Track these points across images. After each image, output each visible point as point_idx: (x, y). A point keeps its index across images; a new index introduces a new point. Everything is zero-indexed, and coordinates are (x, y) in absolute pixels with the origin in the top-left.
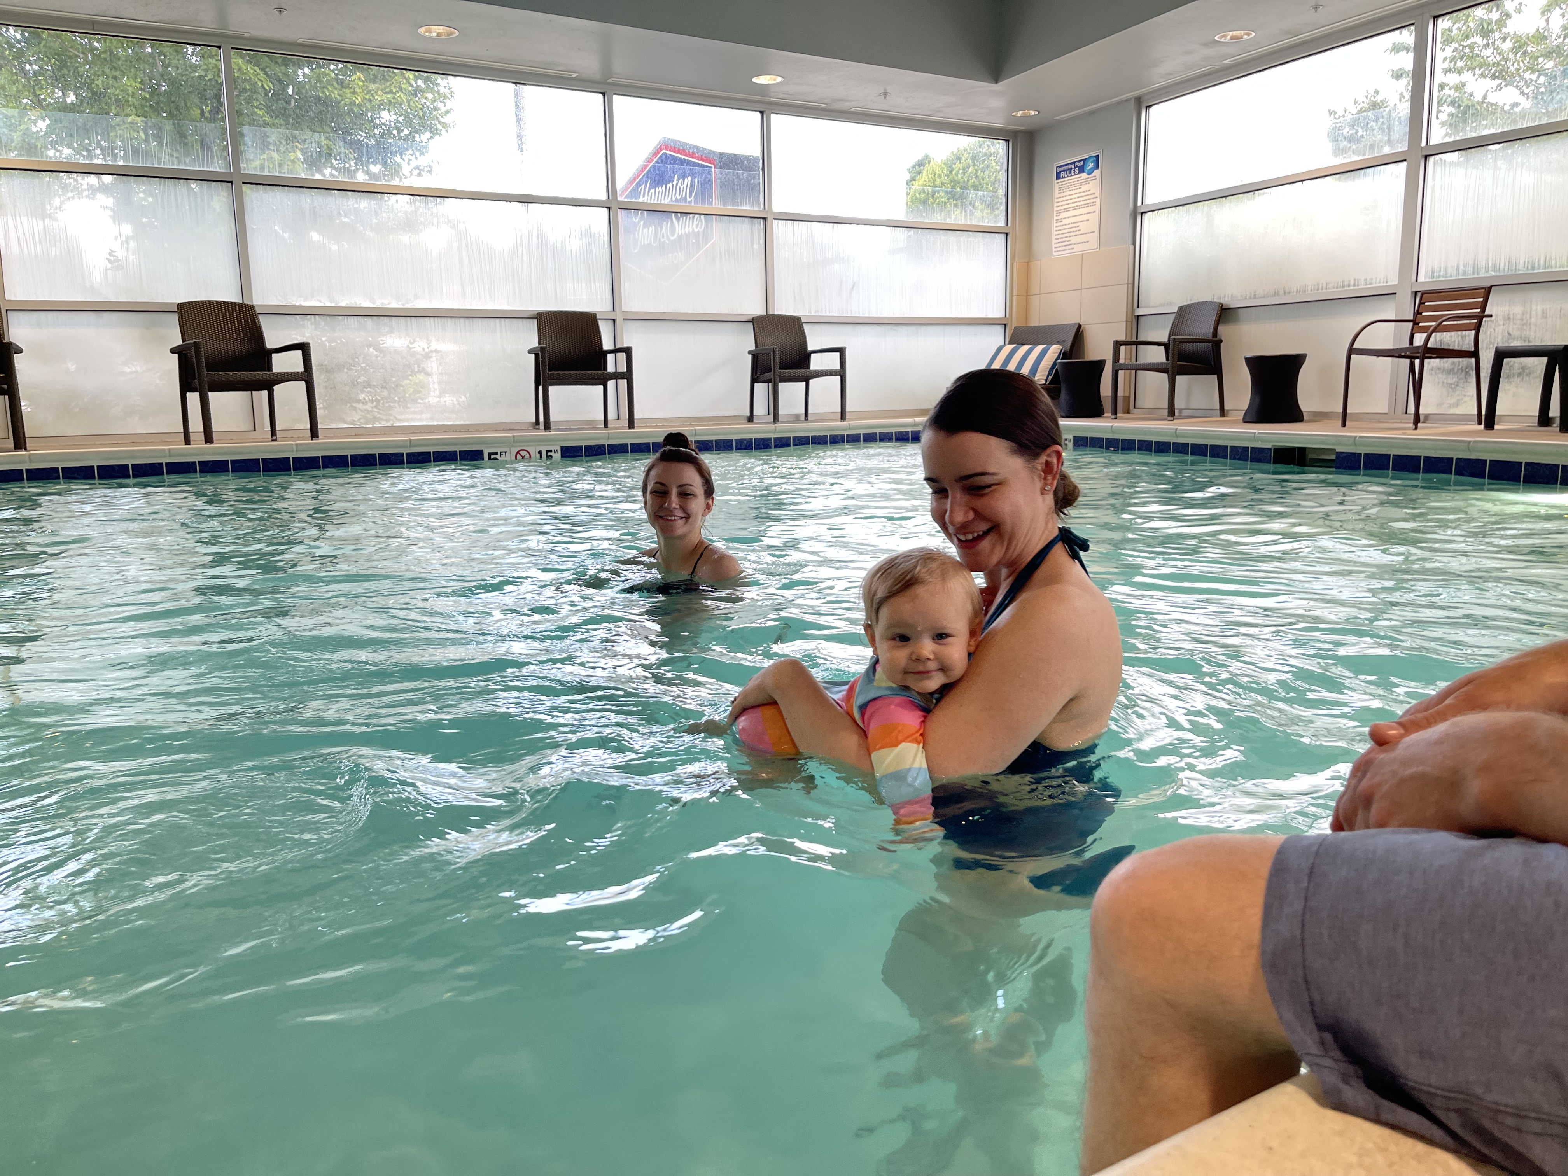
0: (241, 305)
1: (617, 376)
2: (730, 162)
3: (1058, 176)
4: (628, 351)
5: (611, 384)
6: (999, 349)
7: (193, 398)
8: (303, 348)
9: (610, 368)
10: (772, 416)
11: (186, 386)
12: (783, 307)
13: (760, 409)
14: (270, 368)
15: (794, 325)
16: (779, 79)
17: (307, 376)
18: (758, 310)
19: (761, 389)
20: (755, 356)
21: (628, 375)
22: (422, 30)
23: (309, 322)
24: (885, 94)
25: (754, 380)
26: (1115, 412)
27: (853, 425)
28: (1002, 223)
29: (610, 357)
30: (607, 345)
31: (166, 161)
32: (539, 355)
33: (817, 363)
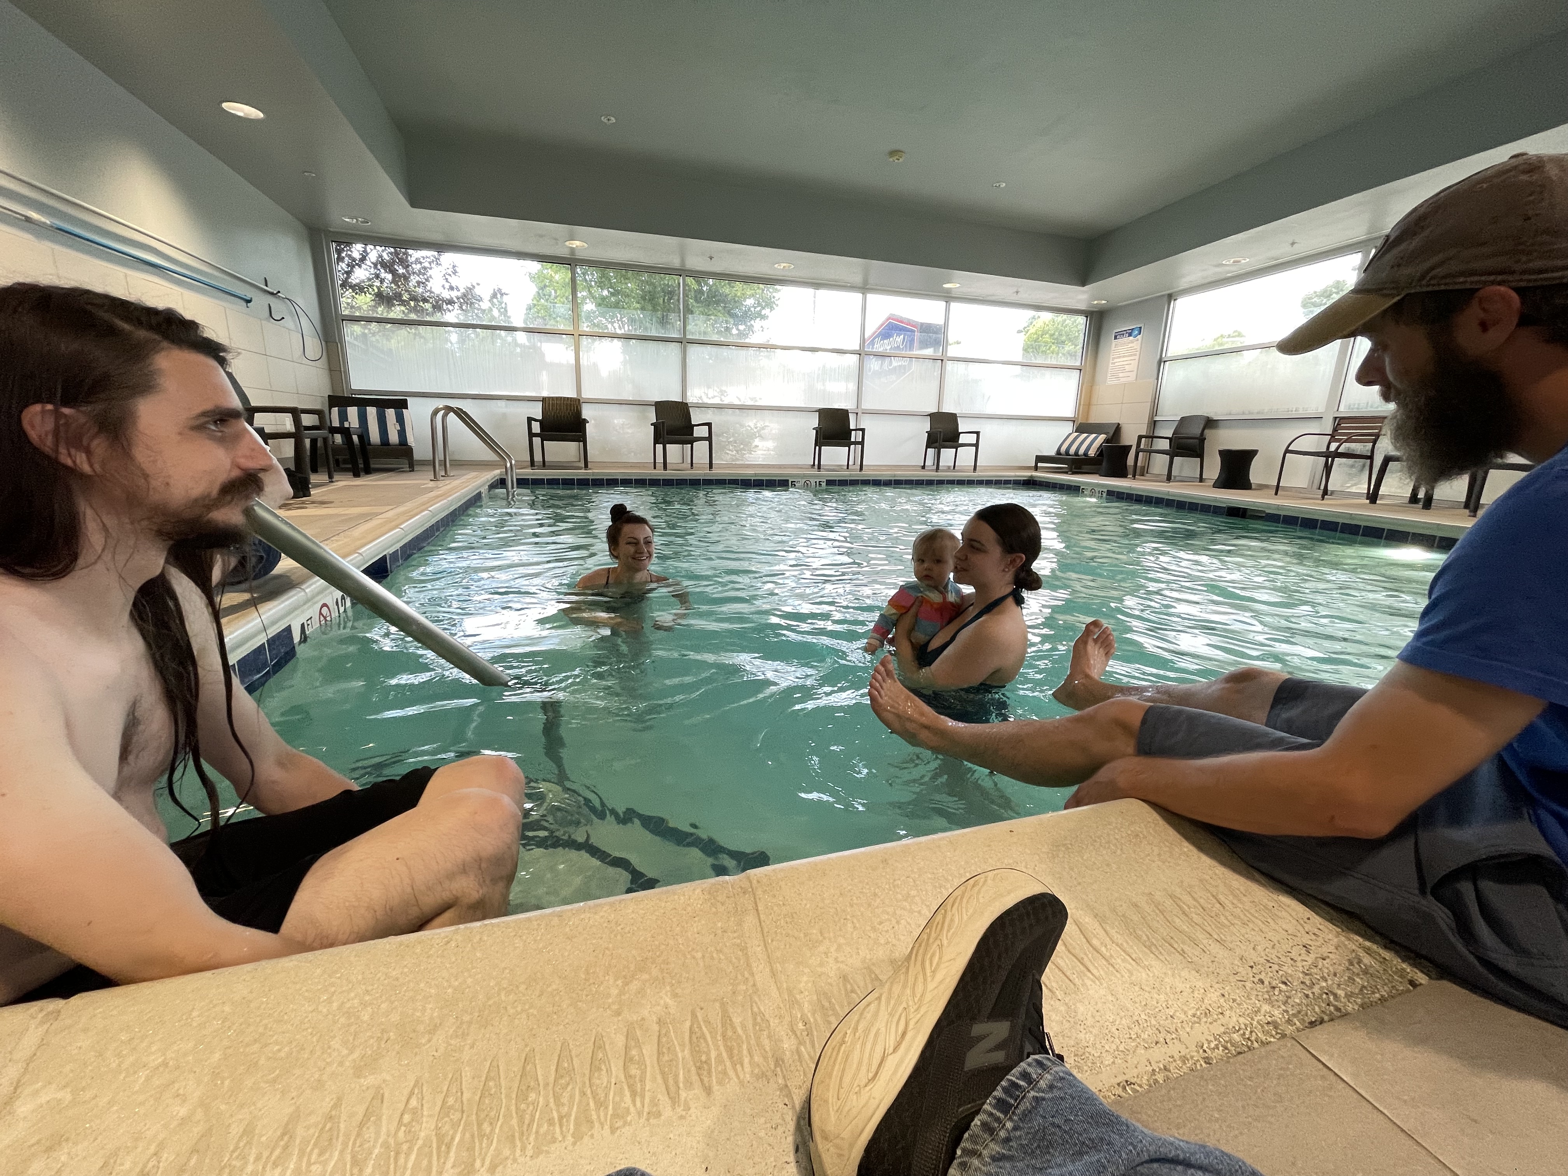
0: (682, 403)
1: (856, 443)
2: (926, 328)
3: (1116, 338)
4: (863, 430)
5: (852, 447)
6: (1070, 434)
7: (659, 447)
8: (709, 425)
9: (853, 439)
10: (935, 467)
11: (656, 442)
12: (947, 409)
13: (929, 462)
14: (692, 434)
15: (952, 418)
16: (958, 285)
17: (709, 439)
18: (934, 410)
19: (931, 451)
20: (929, 434)
21: (862, 443)
22: (776, 266)
23: (710, 411)
24: (1017, 292)
25: (928, 447)
26: (1134, 476)
27: (980, 475)
28: (1078, 364)
29: (853, 433)
30: (852, 426)
31: (654, 333)
32: (818, 431)
33: (963, 439)
